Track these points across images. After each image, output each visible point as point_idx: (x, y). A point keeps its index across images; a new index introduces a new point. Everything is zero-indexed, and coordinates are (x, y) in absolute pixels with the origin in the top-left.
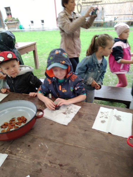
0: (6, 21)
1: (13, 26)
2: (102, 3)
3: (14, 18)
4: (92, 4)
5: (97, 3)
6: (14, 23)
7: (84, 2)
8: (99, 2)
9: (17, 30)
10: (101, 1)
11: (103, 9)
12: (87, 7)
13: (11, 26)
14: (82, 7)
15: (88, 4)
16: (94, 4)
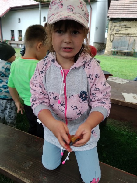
2: (134, 35)
4: (125, 35)
5: (130, 35)
7: (117, 32)
8: (131, 34)
10: (134, 34)
11: (135, 41)
12: (119, 37)
14: (115, 37)
15: (121, 35)
16: (127, 35)
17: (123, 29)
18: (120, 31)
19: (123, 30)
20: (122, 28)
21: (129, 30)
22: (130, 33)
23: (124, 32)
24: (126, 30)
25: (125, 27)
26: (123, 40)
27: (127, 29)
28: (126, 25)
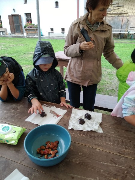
0: (25, 27)
1: (33, 32)
2: (128, 15)
3: (34, 25)
4: (118, 15)
5: (122, 15)
6: (34, 30)
8: (124, 14)
9: (36, 36)
10: (127, 13)
11: (128, 21)
13: (30, 32)
14: (107, 18)
15: (113, 16)
16: (120, 15)
17: (115, 8)
18: (112, 10)
19: (115, 10)
20: (113, 7)
21: (122, 8)
22: (123, 12)
23: (117, 12)
24: (118, 9)
25: (117, 5)
26: (116, 21)
27: (119, 7)
28: (118, 4)
